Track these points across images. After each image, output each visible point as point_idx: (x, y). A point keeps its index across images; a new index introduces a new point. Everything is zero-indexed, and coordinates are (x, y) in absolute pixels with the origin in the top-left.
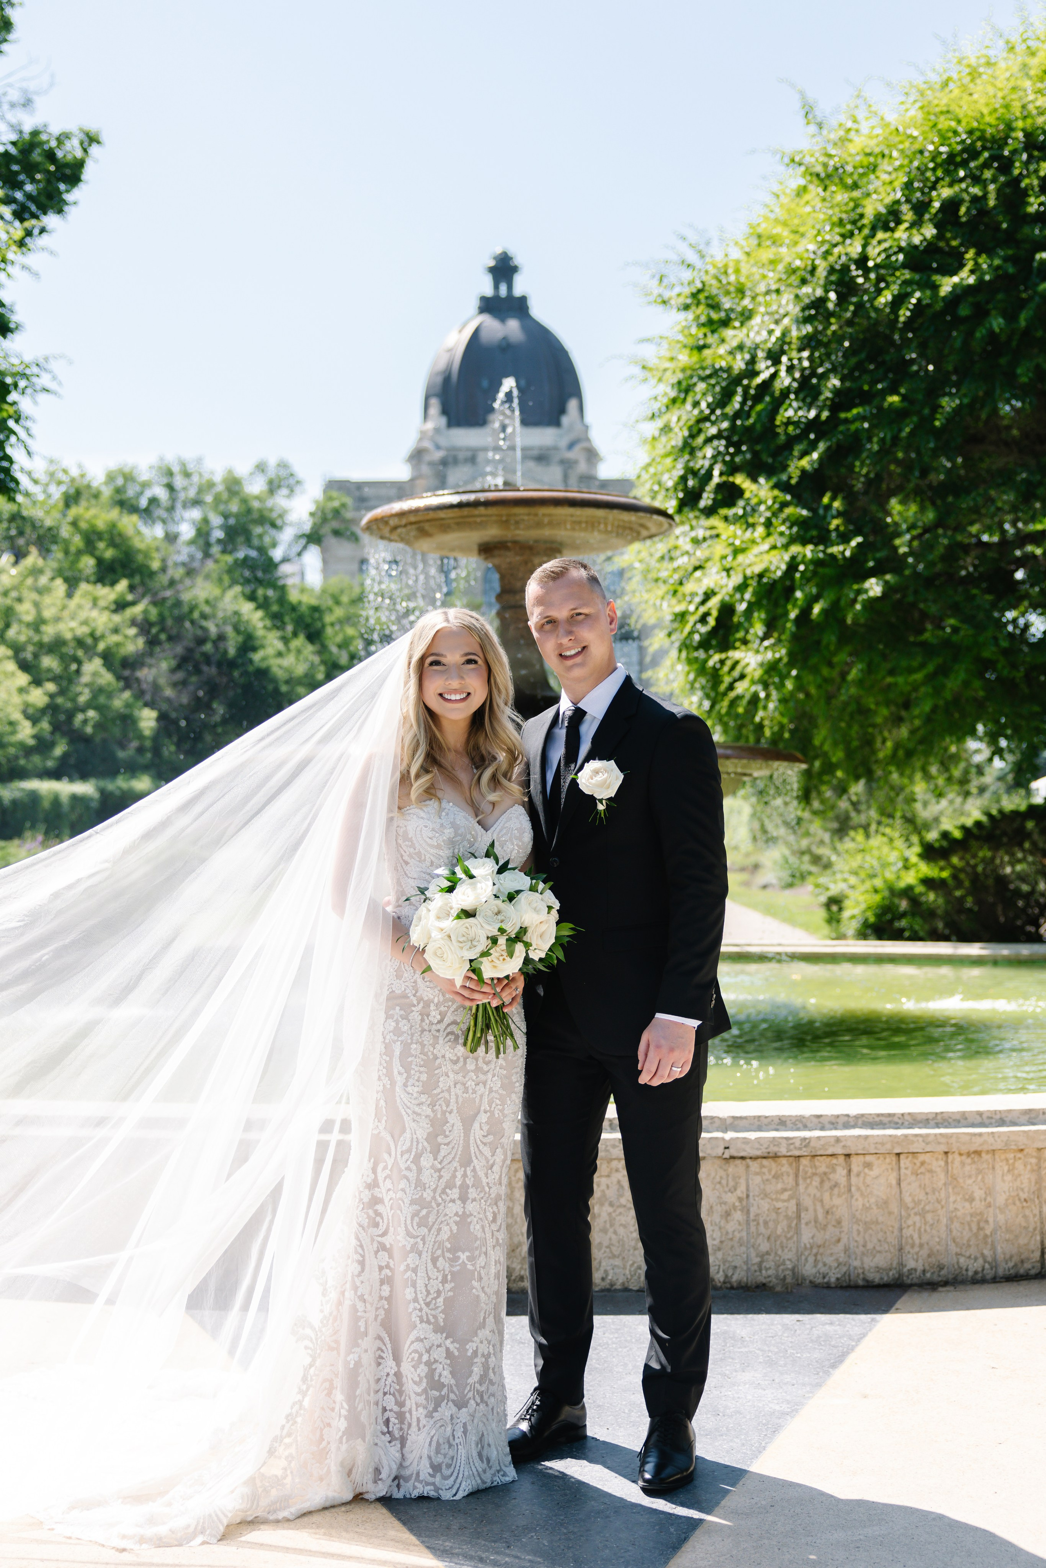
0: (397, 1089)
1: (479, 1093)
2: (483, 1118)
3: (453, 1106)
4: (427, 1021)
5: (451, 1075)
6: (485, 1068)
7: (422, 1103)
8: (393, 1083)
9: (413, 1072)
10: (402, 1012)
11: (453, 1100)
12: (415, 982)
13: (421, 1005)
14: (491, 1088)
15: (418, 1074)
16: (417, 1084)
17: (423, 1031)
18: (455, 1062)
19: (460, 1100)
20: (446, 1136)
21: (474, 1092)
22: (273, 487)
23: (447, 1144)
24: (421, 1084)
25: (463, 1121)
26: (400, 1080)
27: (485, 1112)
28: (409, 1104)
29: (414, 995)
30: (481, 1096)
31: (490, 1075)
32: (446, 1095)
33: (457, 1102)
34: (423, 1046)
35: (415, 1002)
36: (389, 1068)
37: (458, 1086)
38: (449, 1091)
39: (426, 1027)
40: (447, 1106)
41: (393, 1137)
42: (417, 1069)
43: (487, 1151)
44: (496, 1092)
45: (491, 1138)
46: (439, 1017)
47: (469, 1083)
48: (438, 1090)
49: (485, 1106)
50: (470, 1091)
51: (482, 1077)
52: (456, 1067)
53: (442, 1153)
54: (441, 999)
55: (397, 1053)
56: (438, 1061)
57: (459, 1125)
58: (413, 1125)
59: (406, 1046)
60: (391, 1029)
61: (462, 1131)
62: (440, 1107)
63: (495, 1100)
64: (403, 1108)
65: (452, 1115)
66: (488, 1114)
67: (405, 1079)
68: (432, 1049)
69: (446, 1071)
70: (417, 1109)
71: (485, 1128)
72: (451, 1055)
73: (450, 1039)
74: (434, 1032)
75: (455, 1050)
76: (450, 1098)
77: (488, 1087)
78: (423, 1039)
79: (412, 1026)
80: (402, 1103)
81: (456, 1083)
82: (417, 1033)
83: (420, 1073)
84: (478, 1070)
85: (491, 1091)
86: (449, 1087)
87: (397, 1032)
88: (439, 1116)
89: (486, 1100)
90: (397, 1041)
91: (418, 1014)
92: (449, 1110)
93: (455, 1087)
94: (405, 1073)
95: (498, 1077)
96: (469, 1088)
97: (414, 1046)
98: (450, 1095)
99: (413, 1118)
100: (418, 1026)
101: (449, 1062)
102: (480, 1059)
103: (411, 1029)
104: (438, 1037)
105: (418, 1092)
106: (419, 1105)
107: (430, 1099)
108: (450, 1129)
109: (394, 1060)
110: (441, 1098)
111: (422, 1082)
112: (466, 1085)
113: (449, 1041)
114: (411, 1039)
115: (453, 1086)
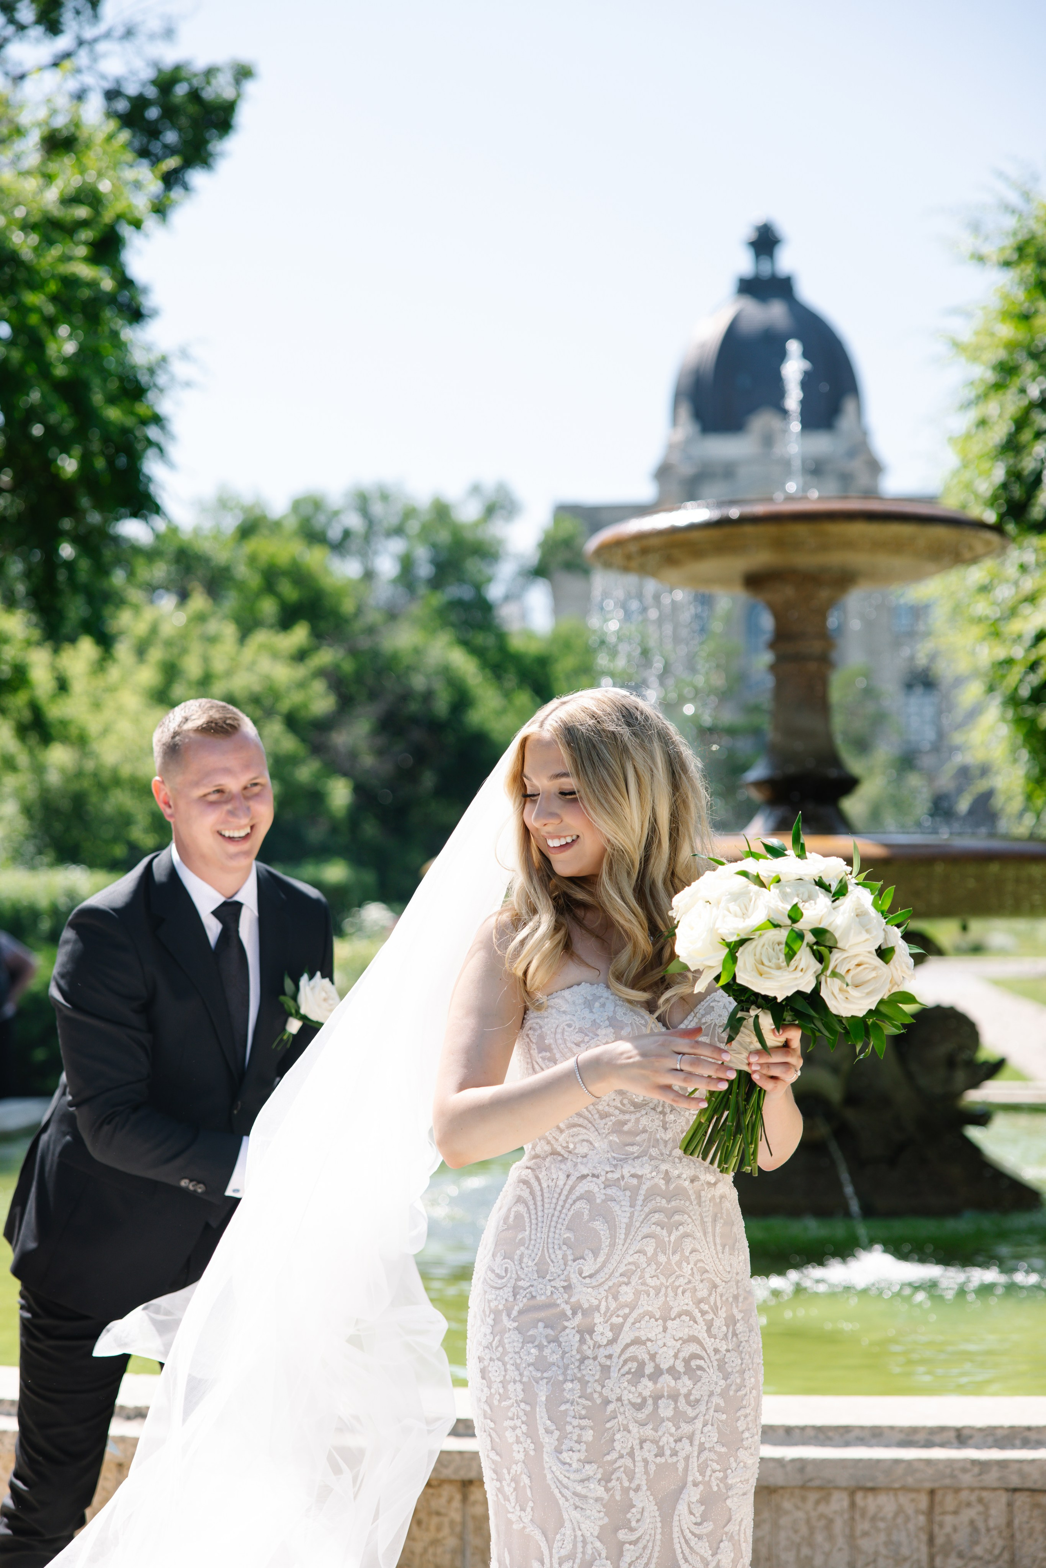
0: (546, 1458)
1: (682, 1454)
2: (693, 1494)
3: (640, 1478)
4: (590, 1343)
5: (634, 1429)
6: (691, 1413)
7: (588, 1479)
8: (539, 1447)
9: (569, 1428)
10: (549, 1331)
11: (639, 1469)
12: (567, 1280)
13: (579, 1316)
14: (701, 1445)
15: (577, 1431)
16: (577, 1447)
17: (583, 1360)
18: (638, 1407)
19: (652, 1468)
20: (632, 1530)
21: (674, 1453)
22: (490, 511)
23: (634, 1543)
24: (583, 1447)
25: (659, 1501)
26: (548, 1442)
27: (695, 1485)
28: (565, 1481)
29: (567, 1303)
30: (687, 1458)
31: (699, 1424)
32: (627, 1461)
33: (646, 1472)
34: (584, 1383)
35: (569, 1313)
36: (530, 1421)
37: (647, 1446)
38: (631, 1454)
39: (589, 1353)
40: (631, 1480)
41: (544, 1534)
42: (576, 1422)
43: (703, 1547)
44: (711, 1450)
45: (708, 1527)
46: (610, 1335)
47: (664, 1439)
48: (614, 1455)
49: (694, 1474)
50: (668, 1452)
51: (687, 1428)
52: (641, 1416)
53: (627, 1558)
55: (542, 1398)
56: (611, 1408)
57: (652, 1508)
58: (576, 1514)
59: (557, 1386)
60: (531, 1359)
61: (658, 1519)
62: (618, 1483)
63: (709, 1462)
64: (557, 1487)
65: (640, 1493)
66: (701, 1487)
67: (557, 1440)
68: (599, 1389)
69: (625, 1422)
70: (579, 1489)
71: (699, 1510)
72: (631, 1396)
73: (630, 1369)
74: (603, 1361)
75: (638, 1386)
76: (635, 1466)
77: (696, 1443)
78: (584, 1372)
79: (564, 1353)
80: (556, 1480)
81: (642, 1442)
82: (573, 1363)
83: (582, 1428)
84: (678, 1417)
85: (702, 1449)
86: (632, 1448)
87: (540, 1365)
88: (618, 1498)
89: (696, 1464)
90: (542, 1379)
91: (574, 1331)
92: (633, 1486)
93: (642, 1448)
94: (557, 1429)
95: (712, 1425)
96: (665, 1448)
97: (569, 1385)
98: (634, 1461)
99: (574, 1504)
100: (574, 1352)
101: (629, 1407)
102: (682, 1400)
103: (562, 1358)
104: (609, 1367)
105: (579, 1460)
106: (582, 1481)
107: (601, 1470)
108: (639, 1517)
109: (538, 1409)
110: (620, 1467)
111: (585, 1443)
112: (661, 1444)
113: (627, 1373)
114: (564, 1374)
115: (638, 1447)
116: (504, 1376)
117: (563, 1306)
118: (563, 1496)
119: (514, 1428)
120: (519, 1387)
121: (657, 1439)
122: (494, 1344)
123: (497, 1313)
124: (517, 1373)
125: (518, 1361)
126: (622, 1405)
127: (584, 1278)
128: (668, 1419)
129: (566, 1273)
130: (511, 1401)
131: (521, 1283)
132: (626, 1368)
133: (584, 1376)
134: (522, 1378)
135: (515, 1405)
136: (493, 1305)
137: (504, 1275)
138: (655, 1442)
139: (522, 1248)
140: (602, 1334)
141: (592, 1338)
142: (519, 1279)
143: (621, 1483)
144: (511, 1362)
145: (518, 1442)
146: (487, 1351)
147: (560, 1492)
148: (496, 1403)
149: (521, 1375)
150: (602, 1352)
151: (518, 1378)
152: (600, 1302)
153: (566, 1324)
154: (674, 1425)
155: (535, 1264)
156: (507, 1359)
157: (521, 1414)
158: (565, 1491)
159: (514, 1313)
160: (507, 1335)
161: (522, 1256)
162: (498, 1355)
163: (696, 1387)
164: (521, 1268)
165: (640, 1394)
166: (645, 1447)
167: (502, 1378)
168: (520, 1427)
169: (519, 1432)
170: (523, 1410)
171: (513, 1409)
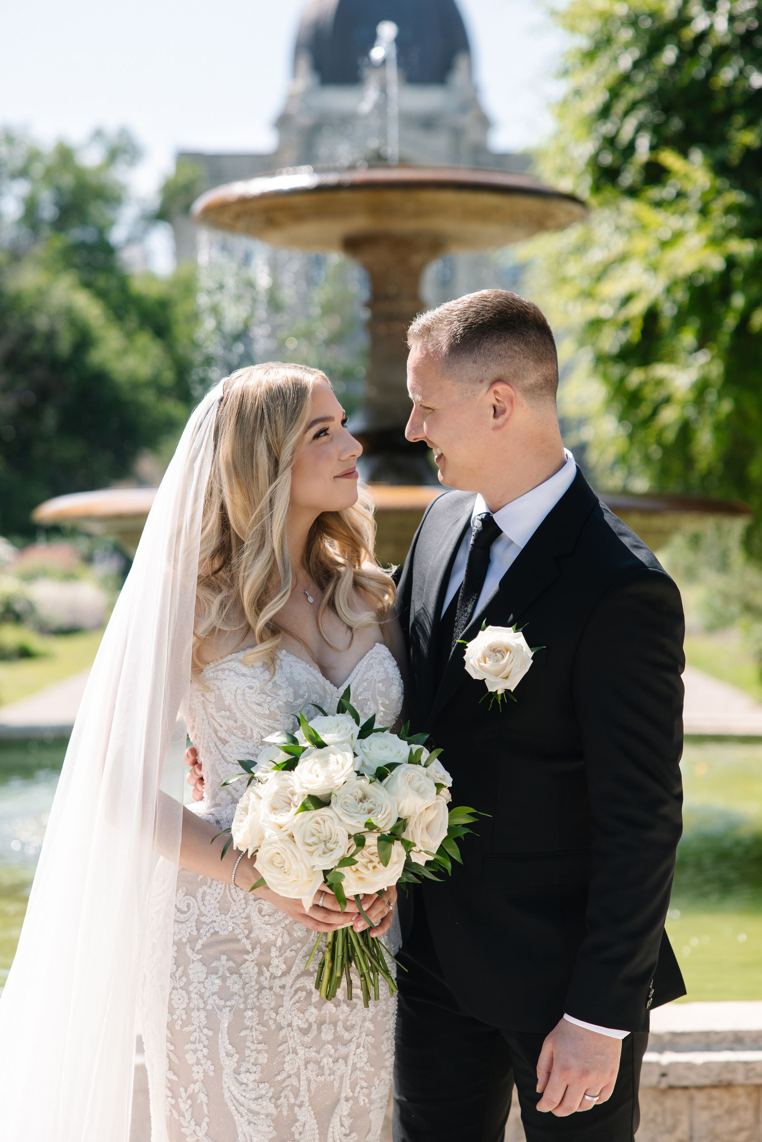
0: (225, 1078)
1: (339, 1073)
2: (344, 1108)
3: (304, 1096)
4: (267, 974)
5: (301, 1051)
6: (347, 1036)
7: (261, 1097)
8: (219, 1069)
9: (247, 1052)
10: (231, 964)
11: (304, 1087)
12: (248, 917)
13: (258, 950)
15: (254, 1055)
16: (253, 1068)
17: (260, 990)
18: (305, 1032)
21: (332, 1073)
24: (258, 1069)
25: (317, 1115)
26: (229, 1064)
27: (347, 1100)
28: (242, 1099)
29: (247, 937)
30: (342, 1077)
31: (353, 1046)
32: (294, 1080)
33: (309, 1090)
34: (261, 1011)
35: (249, 947)
36: (212, 1045)
37: (310, 1066)
38: (298, 1074)
39: (266, 984)
40: (296, 1097)
42: (253, 1047)
44: (361, 1069)
45: (354, 1137)
46: (284, 967)
47: (325, 1061)
48: (283, 1076)
49: (347, 1091)
50: (327, 1072)
51: (343, 1050)
52: (307, 1039)
54: (287, 939)
55: (225, 1024)
56: (283, 1033)
57: (312, 1122)
58: (249, 1130)
59: (238, 1014)
60: (215, 989)
61: (317, 1131)
62: (286, 1100)
63: (359, 1081)
64: (234, 1105)
65: (303, 1109)
66: (351, 1102)
67: (236, 1062)
68: (273, 1015)
69: (294, 1046)
70: (254, 1106)
71: (347, 1122)
72: (300, 1022)
73: (300, 997)
74: (277, 990)
75: (306, 1013)
76: (300, 1086)
77: (350, 1063)
78: (262, 1001)
79: (245, 984)
80: (233, 1098)
81: (307, 1063)
82: (252, 993)
83: (258, 1052)
84: (337, 1040)
85: (354, 1069)
86: (299, 1068)
87: (224, 994)
88: (285, 1113)
89: (348, 1082)
90: (225, 1006)
91: (253, 964)
92: (298, 1102)
93: (306, 1068)
94: (236, 1053)
95: (364, 1047)
96: (325, 1068)
97: (249, 1013)
98: (299, 1080)
99: (248, 1120)
100: (253, 983)
101: (298, 1032)
102: (340, 1024)
103: (243, 988)
104: (283, 996)
105: (255, 1081)
106: (256, 1099)
107: (272, 1089)
108: (301, 1130)
109: (220, 1035)
110: (287, 1086)
111: (260, 1065)
112: (322, 1064)
113: (297, 1002)
114: (245, 1003)
115: (304, 1067)
116: (188, 1004)
117: (244, 940)
118: (239, 1113)
119: (195, 1051)
120: (203, 1014)
121: (319, 1060)
122: (179, 974)
123: (179, 945)
124: (201, 1001)
125: (203, 990)
126: (292, 1030)
127: (264, 916)
128: (329, 1042)
129: (247, 911)
130: (194, 1027)
131: (203, 919)
132: (297, 997)
133: (261, 1004)
134: (206, 1006)
135: (198, 1030)
136: (176, 938)
137: (187, 910)
138: (318, 1063)
139: (205, 888)
140: (277, 966)
141: (268, 971)
142: (201, 915)
143: (288, 1100)
144: (196, 991)
145: (198, 1063)
147: (236, 1109)
148: (178, 1028)
149: (205, 1003)
150: (278, 983)
151: (202, 1006)
152: (276, 939)
153: (246, 957)
154: (333, 1048)
155: (217, 902)
156: (191, 988)
157: (204, 1038)
158: (241, 1109)
159: (198, 946)
160: (191, 967)
161: (204, 894)
162: (182, 984)
163: (352, 1013)
164: (204, 904)
165: (307, 1020)
166: (309, 1068)
167: (185, 1006)
168: (202, 1051)
169: (200, 1054)
170: (205, 1035)
171: (196, 1034)
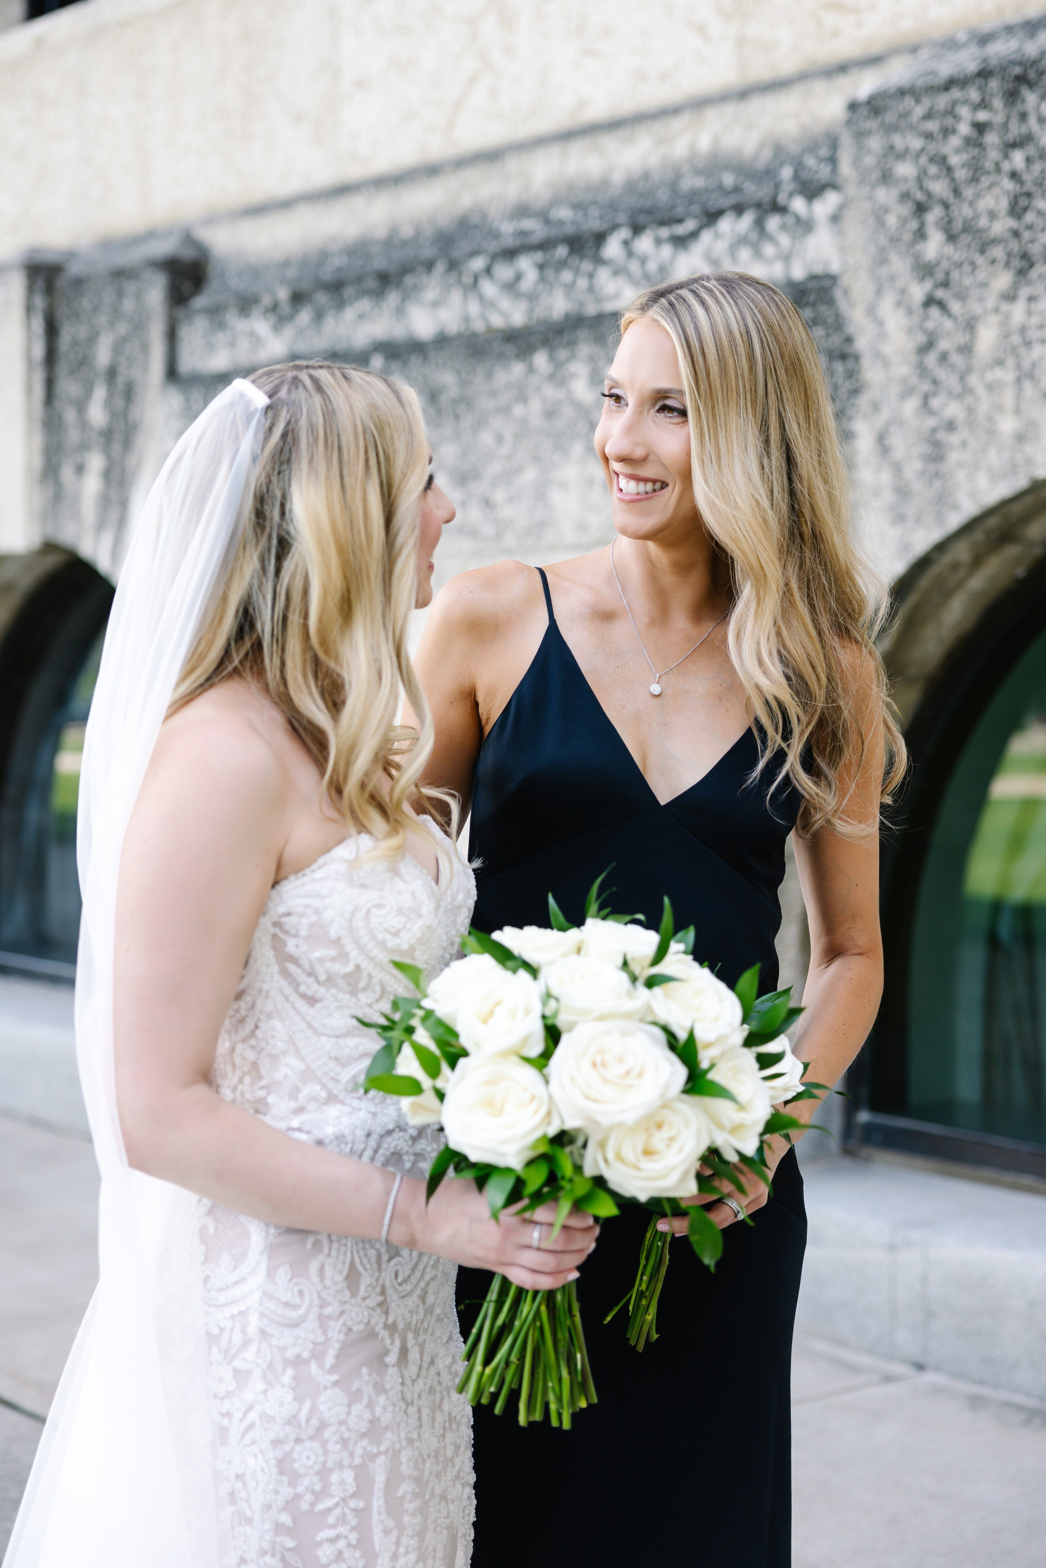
116: (324, 1463)
117: (382, 1333)
119: (335, 1541)
120: (349, 1476)
122: (303, 1415)
124: (345, 1454)
125: (346, 1435)
127: (402, 1284)
129: (381, 1282)
130: (336, 1500)
134: (352, 1461)
135: (341, 1504)
136: (290, 1354)
137: (299, 1302)
139: (321, 1258)
140: (414, 1362)
141: (408, 1373)
142: (323, 1305)
144: (336, 1438)
145: (339, 1559)
146: (288, 1429)
149: (351, 1455)
151: (347, 1461)
152: (412, 1315)
155: (344, 1278)
156: (327, 1435)
157: (350, 1516)
160: (322, 1398)
161: (322, 1269)
162: (311, 1431)
167: (318, 1467)
168: (346, 1537)
169: (342, 1544)
170: (354, 1510)
171: (337, 1512)
